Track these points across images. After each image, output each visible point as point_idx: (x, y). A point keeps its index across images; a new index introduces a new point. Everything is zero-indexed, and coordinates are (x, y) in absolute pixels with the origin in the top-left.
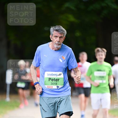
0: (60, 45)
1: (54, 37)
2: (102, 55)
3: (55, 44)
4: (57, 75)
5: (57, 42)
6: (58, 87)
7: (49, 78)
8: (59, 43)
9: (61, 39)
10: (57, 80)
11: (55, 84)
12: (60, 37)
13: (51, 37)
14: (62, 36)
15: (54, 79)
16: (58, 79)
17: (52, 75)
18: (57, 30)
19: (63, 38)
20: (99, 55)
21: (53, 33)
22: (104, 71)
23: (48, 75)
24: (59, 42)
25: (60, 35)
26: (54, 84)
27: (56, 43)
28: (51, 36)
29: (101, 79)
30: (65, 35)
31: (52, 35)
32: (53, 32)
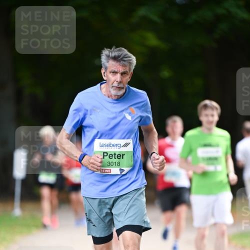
0: (123, 88)
1: (110, 72)
2: (213, 116)
3: (113, 87)
4: (119, 145)
5: (116, 84)
6: (123, 170)
7: (104, 153)
8: (121, 86)
9: (124, 77)
10: (121, 156)
11: (117, 164)
12: (122, 74)
13: (104, 73)
14: (127, 71)
15: (115, 154)
16: (123, 155)
17: (109, 145)
18: (115, 59)
19: (128, 74)
20: (207, 115)
21: (107, 65)
22: (218, 146)
23: (102, 146)
24: (120, 82)
25: (122, 70)
26: (114, 164)
27: (114, 85)
28: (103, 71)
29: (213, 164)
30: (134, 67)
31: (106, 69)
32: (108, 62)
